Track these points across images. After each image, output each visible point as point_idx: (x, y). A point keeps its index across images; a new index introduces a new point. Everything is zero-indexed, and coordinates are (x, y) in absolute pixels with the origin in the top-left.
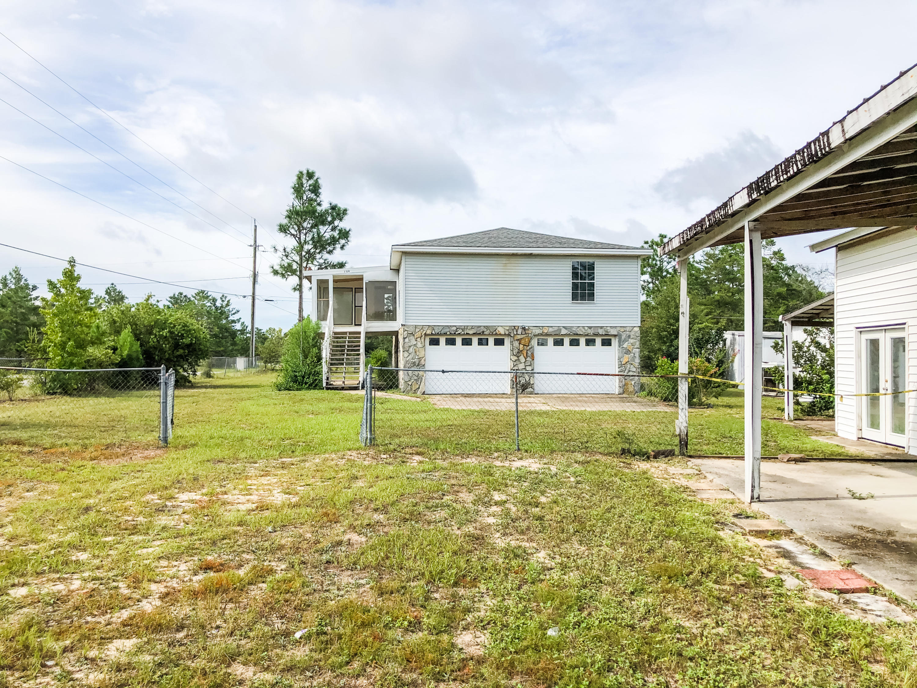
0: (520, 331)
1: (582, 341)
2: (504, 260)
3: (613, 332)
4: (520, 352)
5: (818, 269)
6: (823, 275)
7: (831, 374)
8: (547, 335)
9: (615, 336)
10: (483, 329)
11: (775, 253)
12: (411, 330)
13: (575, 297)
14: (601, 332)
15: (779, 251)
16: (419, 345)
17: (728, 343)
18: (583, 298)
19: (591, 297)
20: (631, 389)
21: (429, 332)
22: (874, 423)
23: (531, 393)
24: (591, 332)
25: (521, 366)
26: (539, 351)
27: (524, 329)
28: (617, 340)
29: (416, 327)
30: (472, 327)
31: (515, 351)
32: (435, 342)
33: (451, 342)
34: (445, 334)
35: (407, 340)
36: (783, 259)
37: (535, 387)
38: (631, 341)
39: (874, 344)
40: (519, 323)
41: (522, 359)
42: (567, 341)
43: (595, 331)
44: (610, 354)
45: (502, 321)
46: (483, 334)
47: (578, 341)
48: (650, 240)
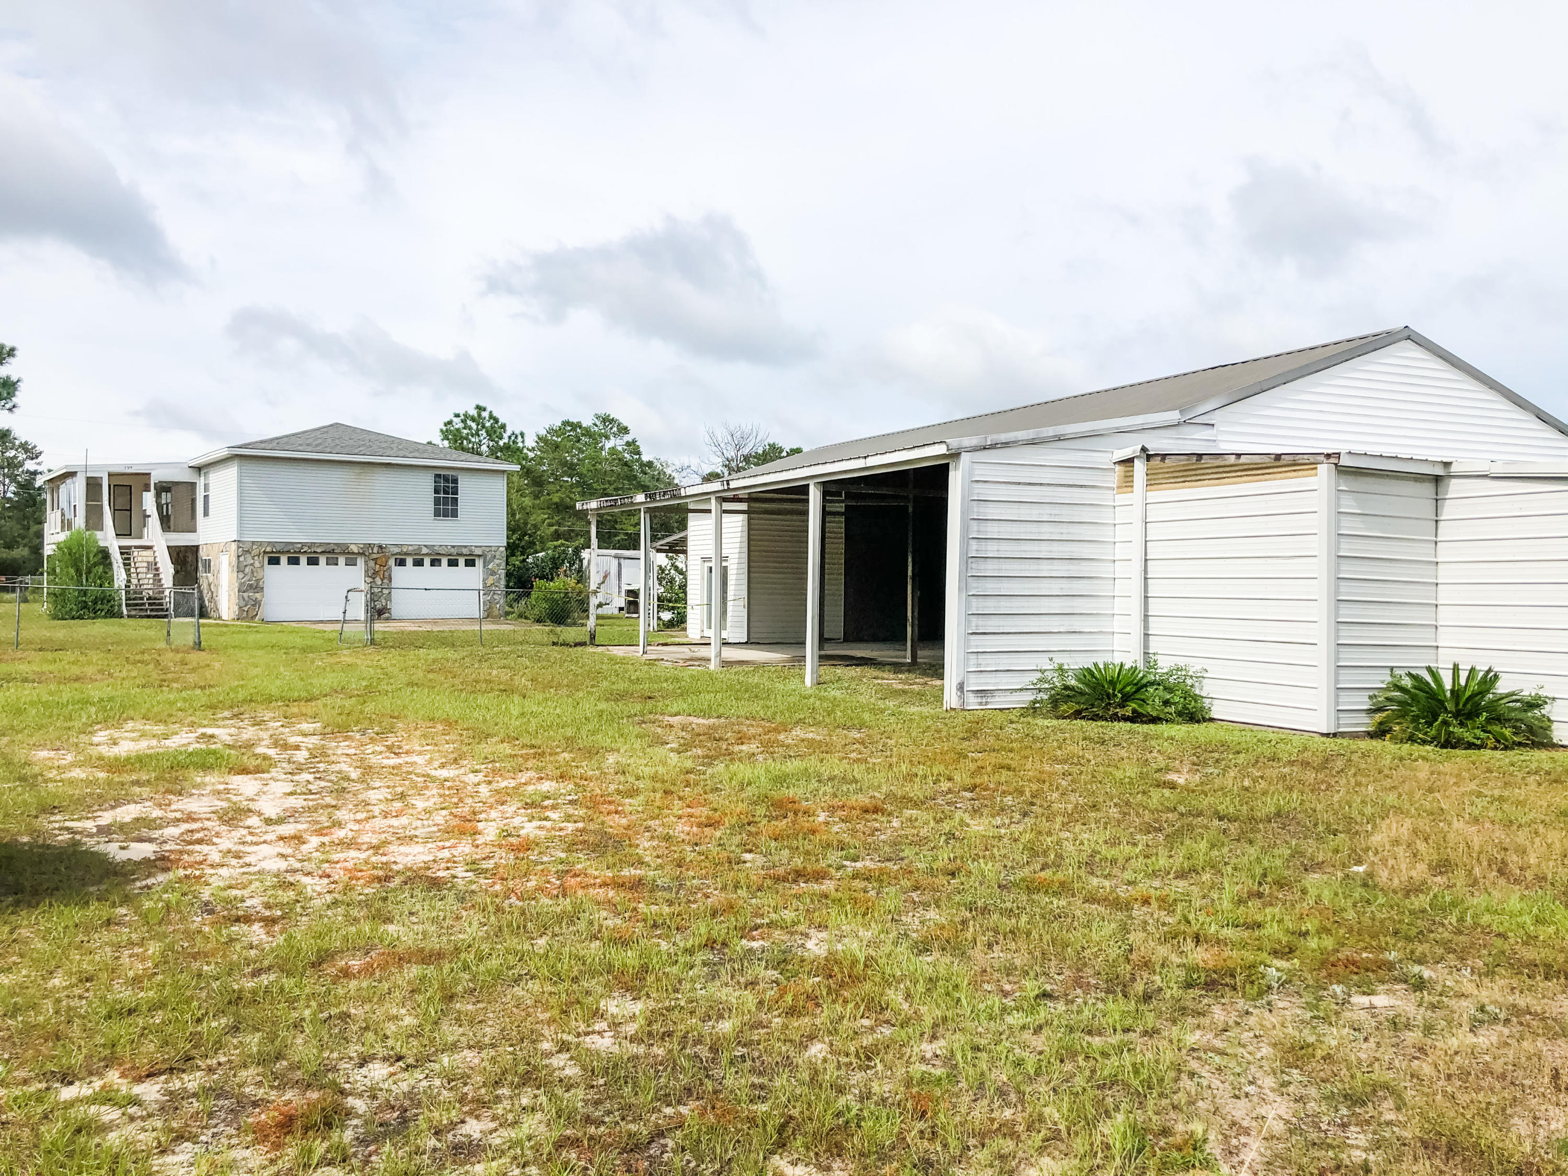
0: (375, 550)
1: (444, 561)
2: (357, 470)
3: (478, 552)
4: (376, 573)
5: (680, 467)
7: (685, 593)
8: (406, 554)
9: (479, 556)
10: (332, 547)
11: (628, 444)
12: (248, 547)
13: (437, 513)
14: (465, 551)
15: (634, 441)
16: (257, 564)
17: (585, 563)
18: (446, 515)
19: (455, 514)
20: (496, 612)
21: (268, 549)
23: (387, 619)
24: (454, 551)
25: (378, 589)
26: (397, 572)
27: (380, 547)
28: (482, 560)
29: (253, 542)
30: (321, 544)
31: (370, 572)
32: (274, 561)
33: (294, 561)
34: (289, 552)
35: (242, 559)
36: (639, 453)
37: (393, 612)
38: (497, 562)
40: (375, 541)
41: (378, 580)
42: (427, 561)
43: (460, 551)
44: (474, 577)
45: (355, 538)
46: (333, 552)
47: (440, 561)
48: (462, 413)
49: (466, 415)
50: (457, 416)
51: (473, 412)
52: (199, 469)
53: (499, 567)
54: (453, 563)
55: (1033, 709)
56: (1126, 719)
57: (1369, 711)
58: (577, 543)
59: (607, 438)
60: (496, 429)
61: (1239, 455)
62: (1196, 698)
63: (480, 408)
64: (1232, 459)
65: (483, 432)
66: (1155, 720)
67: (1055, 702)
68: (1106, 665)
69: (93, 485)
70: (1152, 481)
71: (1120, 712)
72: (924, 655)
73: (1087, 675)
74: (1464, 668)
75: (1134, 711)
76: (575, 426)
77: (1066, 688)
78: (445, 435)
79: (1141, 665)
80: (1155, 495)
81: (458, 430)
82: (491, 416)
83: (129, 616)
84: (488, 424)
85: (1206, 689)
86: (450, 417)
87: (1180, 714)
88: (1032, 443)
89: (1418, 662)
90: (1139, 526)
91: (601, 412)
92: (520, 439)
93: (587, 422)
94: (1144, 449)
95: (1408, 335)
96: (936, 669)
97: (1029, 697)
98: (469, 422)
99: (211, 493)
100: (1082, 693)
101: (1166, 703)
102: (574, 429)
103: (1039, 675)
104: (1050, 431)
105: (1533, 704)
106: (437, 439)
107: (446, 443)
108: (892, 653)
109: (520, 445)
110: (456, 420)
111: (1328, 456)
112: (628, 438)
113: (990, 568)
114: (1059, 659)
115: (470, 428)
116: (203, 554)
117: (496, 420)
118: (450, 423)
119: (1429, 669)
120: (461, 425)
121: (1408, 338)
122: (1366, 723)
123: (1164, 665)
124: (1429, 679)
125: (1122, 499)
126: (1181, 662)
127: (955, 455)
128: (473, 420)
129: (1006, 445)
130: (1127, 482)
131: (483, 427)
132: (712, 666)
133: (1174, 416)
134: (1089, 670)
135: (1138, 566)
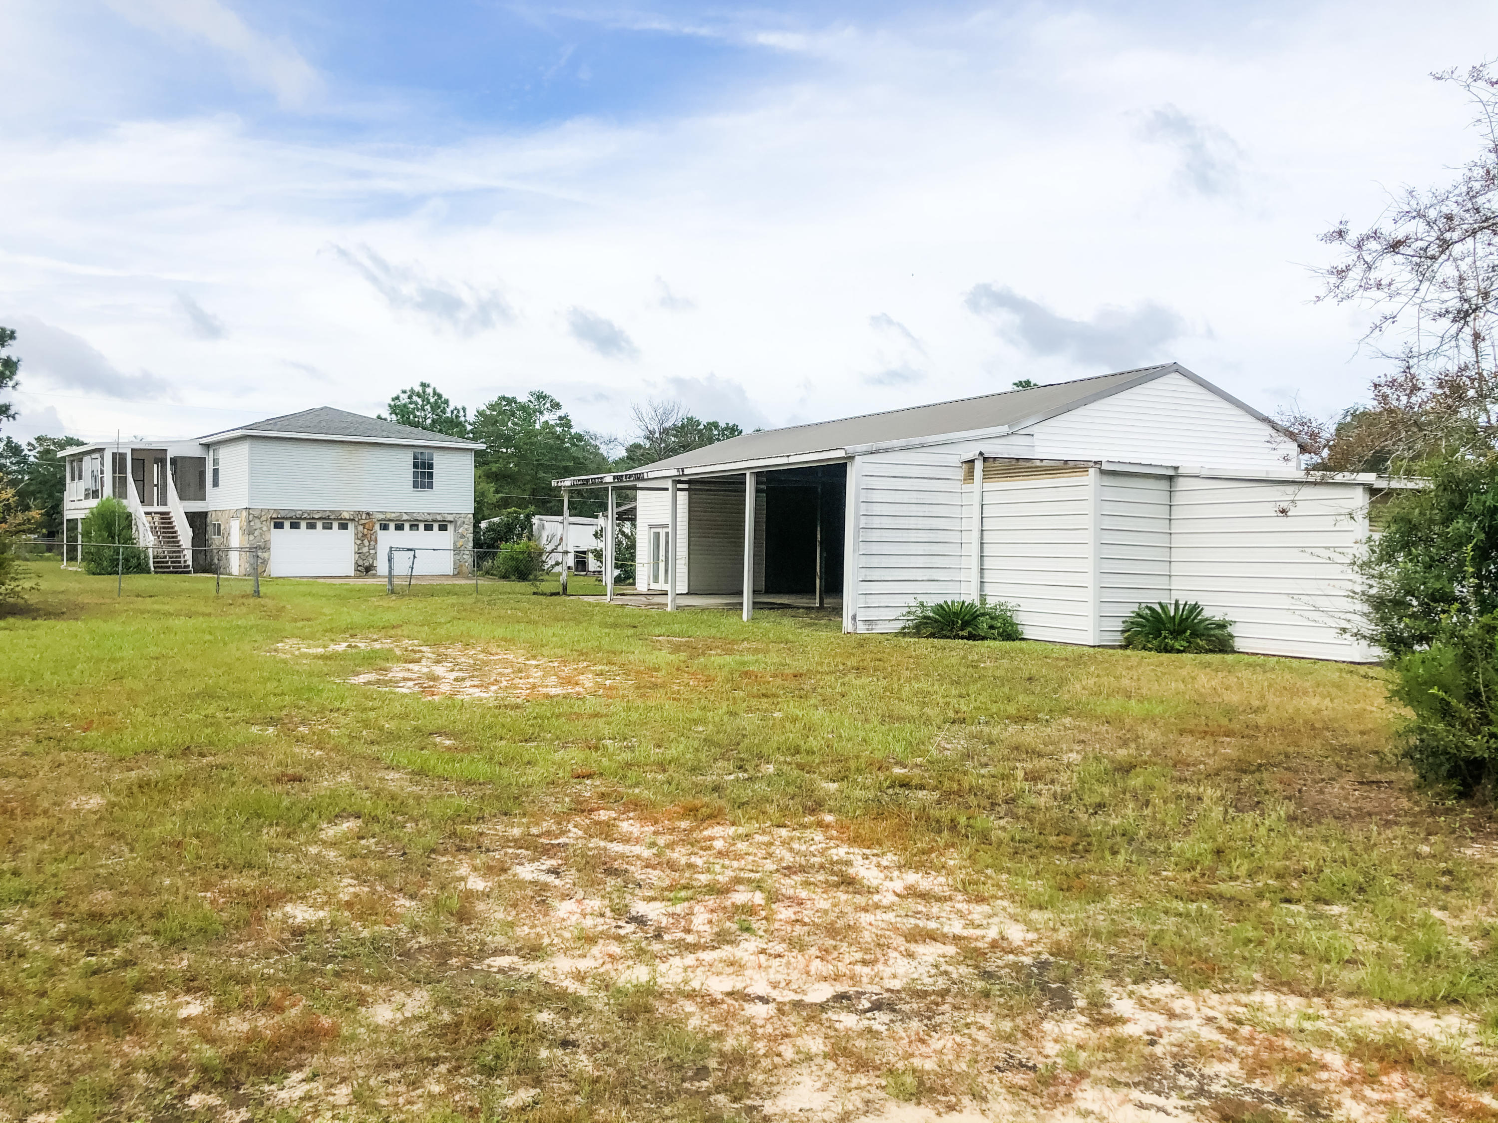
0: (364, 517)
1: (421, 526)
3: (450, 518)
4: (363, 536)
5: (606, 439)
6: (612, 444)
8: (389, 520)
9: (451, 522)
10: (328, 514)
11: (561, 418)
12: (257, 514)
13: (415, 485)
14: (439, 518)
15: (566, 416)
16: (265, 529)
18: (423, 487)
19: (430, 486)
20: (465, 570)
21: (274, 516)
22: (656, 580)
23: (375, 575)
24: (430, 518)
25: (365, 550)
26: (381, 535)
27: (368, 514)
28: (453, 526)
29: (261, 510)
30: (318, 512)
31: (360, 535)
32: (279, 525)
33: (295, 526)
34: (291, 518)
35: (251, 524)
36: (569, 427)
37: (378, 569)
38: (466, 527)
39: (657, 535)
40: (364, 509)
41: (366, 542)
42: (407, 526)
43: (434, 517)
44: (446, 539)
45: (347, 506)
46: (328, 518)
47: (417, 526)
48: (408, 389)
49: (412, 391)
50: (404, 392)
51: (418, 388)
52: (207, 446)
53: (467, 530)
54: (428, 528)
55: (903, 633)
56: (963, 638)
57: (1123, 632)
58: (527, 511)
59: (541, 413)
60: (439, 403)
61: (1042, 460)
62: (1013, 624)
63: (424, 385)
64: (1038, 463)
65: (428, 407)
66: (983, 638)
67: (917, 627)
68: (953, 602)
69: (119, 460)
70: (987, 475)
71: (961, 633)
72: (829, 602)
73: (940, 609)
74: (1182, 602)
75: (970, 633)
76: (510, 401)
77: (925, 617)
78: (394, 409)
79: (977, 603)
80: (990, 486)
81: (405, 405)
82: (435, 393)
83: (156, 573)
84: (432, 400)
85: (1018, 618)
86: (399, 392)
87: (1000, 634)
88: (904, 449)
89: (1153, 599)
90: (978, 507)
91: (536, 389)
92: (462, 413)
93: (523, 398)
94: (981, 454)
95: (1177, 369)
96: (838, 610)
97: (900, 625)
98: (415, 398)
99: (221, 467)
100: (936, 621)
101: (991, 627)
102: (509, 404)
103: (907, 610)
104: (916, 441)
105: (1222, 626)
106: (385, 414)
107: (394, 417)
108: (804, 600)
109: (462, 419)
110: (402, 396)
111: (1095, 463)
112: (561, 413)
113: (875, 535)
114: (920, 598)
115: (416, 403)
116: (212, 519)
117: (440, 396)
118: (397, 398)
119: (1160, 604)
120: (408, 401)
121: (1177, 371)
122: (1119, 639)
123: (991, 602)
124: (1160, 611)
125: (967, 487)
126: (1003, 600)
127: (852, 458)
128: (419, 395)
129: (886, 450)
130: (970, 475)
131: (429, 402)
132: (669, 609)
133: (1005, 429)
134: (941, 606)
135: (976, 534)
